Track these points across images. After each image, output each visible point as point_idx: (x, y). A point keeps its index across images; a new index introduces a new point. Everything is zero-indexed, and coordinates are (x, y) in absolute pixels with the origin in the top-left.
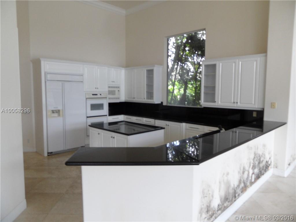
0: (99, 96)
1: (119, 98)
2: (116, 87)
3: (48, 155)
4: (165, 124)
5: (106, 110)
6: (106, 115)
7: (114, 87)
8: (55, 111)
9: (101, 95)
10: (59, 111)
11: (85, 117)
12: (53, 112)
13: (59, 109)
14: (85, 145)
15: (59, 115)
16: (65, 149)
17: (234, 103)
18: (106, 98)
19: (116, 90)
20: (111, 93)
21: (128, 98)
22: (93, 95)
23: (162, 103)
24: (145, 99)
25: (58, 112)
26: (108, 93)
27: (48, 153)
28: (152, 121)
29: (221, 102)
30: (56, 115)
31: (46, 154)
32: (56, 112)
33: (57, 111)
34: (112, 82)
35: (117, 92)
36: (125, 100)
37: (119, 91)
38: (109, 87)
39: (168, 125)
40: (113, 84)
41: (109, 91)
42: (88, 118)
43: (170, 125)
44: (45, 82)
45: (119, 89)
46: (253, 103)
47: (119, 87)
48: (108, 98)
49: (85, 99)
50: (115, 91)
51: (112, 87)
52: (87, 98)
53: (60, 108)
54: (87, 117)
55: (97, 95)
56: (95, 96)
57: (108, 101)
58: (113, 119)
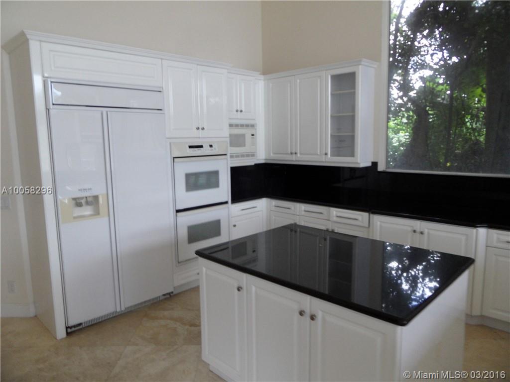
0: (206, 150)
1: (253, 155)
2: (247, 126)
3: (68, 334)
4: (410, 229)
5: (224, 188)
6: (226, 203)
7: (242, 126)
8: (83, 201)
9: (211, 146)
10: (96, 198)
11: (172, 212)
12: (78, 202)
13: (95, 194)
14: (174, 288)
15: (97, 213)
16: (118, 310)
18: (225, 155)
19: (248, 132)
20: (237, 141)
21: (274, 153)
22: (191, 147)
23: (375, 164)
24: (326, 154)
25: (93, 201)
26: (228, 140)
27: (67, 328)
28: (360, 218)
30: (87, 211)
31: (61, 333)
32: (87, 203)
33: (89, 199)
34: (237, 111)
35: (248, 137)
37: (253, 135)
38: (231, 126)
39: (422, 233)
40: (239, 119)
41: (230, 135)
42: (179, 214)
43: (426, 231)
44: (48, 110)
45: (253, 132)
47: (253, 126)
48: (229, 155)
49: (169, 160)
50: (243, 136)
51: (237, 126)
52: (174, 158)
53: (99, 189)
54: (178, 211)
55: (201, 149)
56: (197, 152)
57: (229, 162)
58: (243, 210)
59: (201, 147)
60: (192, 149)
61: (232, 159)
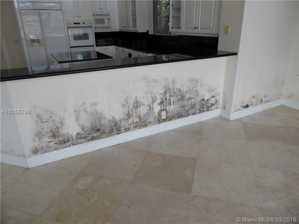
0: (81, 25)
1: (109, 28)
2: (105, 15)
5: (92, 40)
6: (93, 46)
7: (102, 15)
8: (35, 41)
9: (84, 23)
11: (69, 47)
15: (40, 45)
17: (195, 28)
18: (91, 27)
21: (121, 27)
22: (74, 24)
23: (148, 31)
24: (131, 27)
25: (38, 41)
26: (93, 21)
29: (185, 28)
30: (37, 44)
34: (100, 9)
35: (106, 20)
36: (119, 30)
40: (101, 12)
41: (96, 20)
44: (20, 11)
45: (109, 18)
46: (212, 28)
47: (108, 15)
48: (93, 27)
49: (66, 28)
50: (104, 19)
51: (100, 15)
52: (68, 28)
54: (71, 47)
55: (79, 24)
56: (77, 25)
57: (93, 30)
58: (101, 49)
59: (79, 23)
60: (75, 24)
61: (95, 29)
